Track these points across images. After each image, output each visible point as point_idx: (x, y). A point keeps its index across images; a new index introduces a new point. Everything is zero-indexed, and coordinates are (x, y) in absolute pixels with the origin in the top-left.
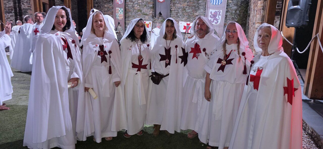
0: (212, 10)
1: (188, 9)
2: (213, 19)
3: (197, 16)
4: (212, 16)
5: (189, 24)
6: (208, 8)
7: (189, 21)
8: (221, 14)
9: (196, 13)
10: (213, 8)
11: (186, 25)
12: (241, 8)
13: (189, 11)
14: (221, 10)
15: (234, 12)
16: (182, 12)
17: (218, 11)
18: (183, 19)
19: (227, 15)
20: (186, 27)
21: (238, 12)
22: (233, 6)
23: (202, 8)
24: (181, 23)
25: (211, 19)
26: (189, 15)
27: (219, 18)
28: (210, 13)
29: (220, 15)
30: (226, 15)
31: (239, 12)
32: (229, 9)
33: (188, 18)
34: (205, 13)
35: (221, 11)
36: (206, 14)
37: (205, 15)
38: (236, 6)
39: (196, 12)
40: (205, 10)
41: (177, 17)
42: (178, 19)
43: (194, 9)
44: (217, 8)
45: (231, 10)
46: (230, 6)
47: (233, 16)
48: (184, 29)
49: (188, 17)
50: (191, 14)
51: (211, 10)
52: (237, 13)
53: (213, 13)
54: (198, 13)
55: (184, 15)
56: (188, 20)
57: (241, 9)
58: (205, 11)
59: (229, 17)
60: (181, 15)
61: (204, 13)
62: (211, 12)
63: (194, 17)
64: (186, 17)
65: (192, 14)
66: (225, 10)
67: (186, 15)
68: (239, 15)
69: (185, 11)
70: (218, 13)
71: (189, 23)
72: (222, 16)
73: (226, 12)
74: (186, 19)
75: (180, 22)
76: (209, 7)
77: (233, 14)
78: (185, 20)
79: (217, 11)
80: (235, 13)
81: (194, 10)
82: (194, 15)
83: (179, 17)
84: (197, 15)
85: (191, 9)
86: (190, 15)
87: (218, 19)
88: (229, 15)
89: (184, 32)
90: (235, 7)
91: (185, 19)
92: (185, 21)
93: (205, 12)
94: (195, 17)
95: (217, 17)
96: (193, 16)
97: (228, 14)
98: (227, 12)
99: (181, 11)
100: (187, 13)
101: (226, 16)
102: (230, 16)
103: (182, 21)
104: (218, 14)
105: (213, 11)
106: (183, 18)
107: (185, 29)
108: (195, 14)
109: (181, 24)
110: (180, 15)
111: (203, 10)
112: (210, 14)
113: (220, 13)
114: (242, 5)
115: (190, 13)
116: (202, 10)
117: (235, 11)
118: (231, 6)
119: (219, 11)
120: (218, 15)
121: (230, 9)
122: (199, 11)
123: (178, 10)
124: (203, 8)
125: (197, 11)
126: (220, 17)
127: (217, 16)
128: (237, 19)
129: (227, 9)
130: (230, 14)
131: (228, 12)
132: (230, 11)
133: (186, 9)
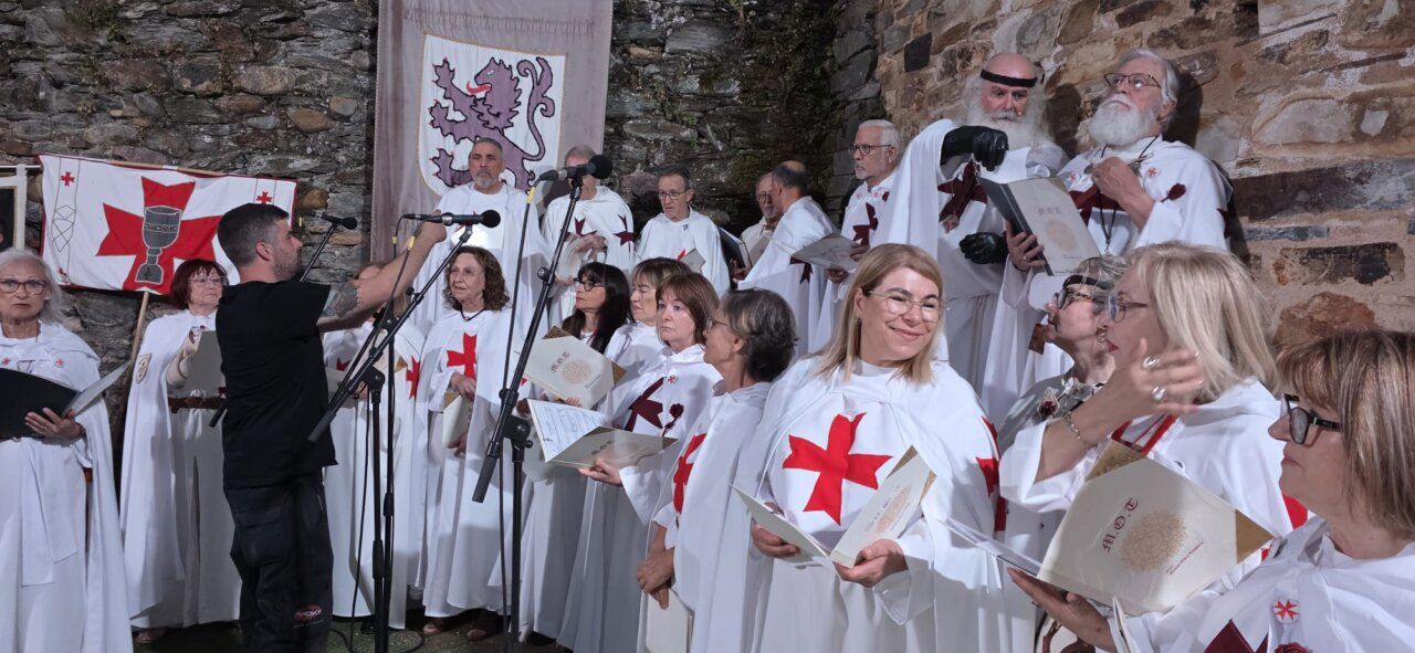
0: (451, 44)
1: (147, 15)
2: (467, 146)
3: (269, 98)
4: (459, 117)
5: (181, 194)
6: (408, 27)
7: (174, 158)
8: (555, 93)
9: (260, 72)
10: (463, 28)
11: (135, 205)
12: (761, 51)
13: (168, 34)
14: (551, 54)
15: (693, 84)
16: (79, 40)
17: (525, 69)
18: (93, 133)
19: (623, 118)
20: (135, 219)
21: (735, 88)
22: (677, 28)
23: (334, 21)
24: (67, 179)
25: (449, 144)
26: (169, 83)
27: (538, 138)
28: (429, 75)
29: (547, 113)
30: (613, 113)
31: (743, 92)
32: (636, 51)
33: (158, 124)
34: (372, 70)
35: (557, 63)
36: (390, 90)
37: (370, 93)
38: (707, 22)
39: (258, 59)
40: (366, 41)
41: (14, 97)
42: (17, 129)
43: (235, 23)
44: (514, 28)
45: (660, 62)
46: (647, 19)
47: (686, 133)
48: (107, 248)
49: (153, 103)
50: (195, 73)
51: (436, 49)
52: (723, 100)
53: (463, 81)
54: (280, 66)
55: (106, 83)
56: (159, 141)
57: (763, 62)
58: (373, 50)
59: (643, 141)
60: (61, 74)
61: (363, 81)
62: (445, 71)
63: (242, 113)
64: (127, 109)
65: (210, 73)
66: (604, 60)
67: (125, 80)
68: (748, 122)
69: (122, 39)
70: (526, 84)
71: (170, 177)
72: (566, 119)
73: (611, 81)
74: (134, 134)
75: (52, 165)
76: (420, 10)
77: (682, 107)
78: (118, 140)
79: (511, 58)
80: (700, 98)
81: (228, 32)
82: (231, 90)
83: (40, 106)
84: (278, 88)
85: (192, 22)
86: (187, 84)
87: (526, 156)
88: (647, 111)
89: (117, 284)
90: (702, 40)
91: (115, 128)
92: (122, 151)
93: (366, 62)
94: (257, 112)
95: (518, 133)
96: (223, 102)
97: (632, 102)
98: (620, 78)
99: (63, 30)
100: (144, 55)
101: (609, 120)
102: (655, 128)
103: (81, 147)
104: (524, 99)
105: (469, 61)
106: (88, 117)
107: (126, 252)
108: (247, 84)
109: (67, 191)
110: (58, 85)
111: (345, 43)
112: (431, 94)
113: (542, 82)
114: (766, 25)
115: (181, 62)
116: (332, 43)
117: (705, 81)
118: (655, 18)
119: (532, 58)
120: (523, 109)
121: (645, 52)
122: (292, 43)
123: (20, 14)
124: (343, 16)
125: (269, 45)
126: (550, 128)
127: (520, 120)
128: (723, 167)
129: (614, 45)
130: (652, 104)
131: (628, 84)
132: (653, 69)
133: (129, 14)
